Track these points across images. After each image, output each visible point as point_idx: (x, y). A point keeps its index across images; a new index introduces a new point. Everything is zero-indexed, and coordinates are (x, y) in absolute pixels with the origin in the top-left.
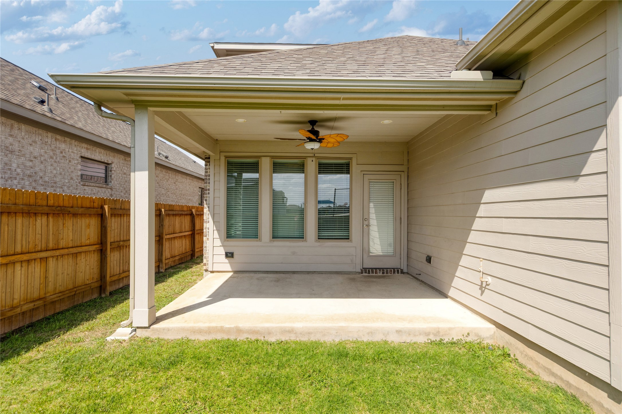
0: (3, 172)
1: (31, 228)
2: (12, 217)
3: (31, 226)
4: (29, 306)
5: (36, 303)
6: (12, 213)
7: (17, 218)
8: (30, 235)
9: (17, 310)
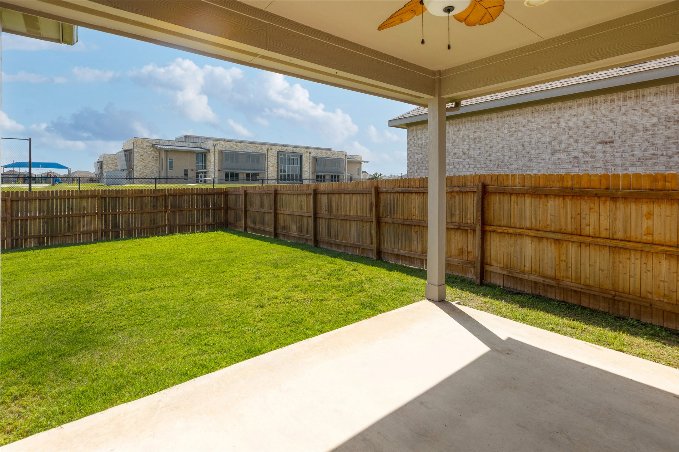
0: (664, 148)
1: (541, 209)
2: (521, 197)
3: (541, 206)
4: (538, 278)
5: (546, 280)
6: (521, 194)
7: (526, 198)
8: (540, 215)
9: (525, 275)
